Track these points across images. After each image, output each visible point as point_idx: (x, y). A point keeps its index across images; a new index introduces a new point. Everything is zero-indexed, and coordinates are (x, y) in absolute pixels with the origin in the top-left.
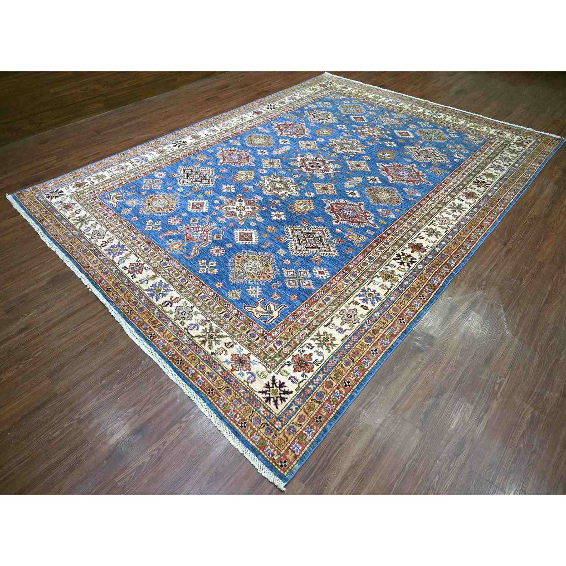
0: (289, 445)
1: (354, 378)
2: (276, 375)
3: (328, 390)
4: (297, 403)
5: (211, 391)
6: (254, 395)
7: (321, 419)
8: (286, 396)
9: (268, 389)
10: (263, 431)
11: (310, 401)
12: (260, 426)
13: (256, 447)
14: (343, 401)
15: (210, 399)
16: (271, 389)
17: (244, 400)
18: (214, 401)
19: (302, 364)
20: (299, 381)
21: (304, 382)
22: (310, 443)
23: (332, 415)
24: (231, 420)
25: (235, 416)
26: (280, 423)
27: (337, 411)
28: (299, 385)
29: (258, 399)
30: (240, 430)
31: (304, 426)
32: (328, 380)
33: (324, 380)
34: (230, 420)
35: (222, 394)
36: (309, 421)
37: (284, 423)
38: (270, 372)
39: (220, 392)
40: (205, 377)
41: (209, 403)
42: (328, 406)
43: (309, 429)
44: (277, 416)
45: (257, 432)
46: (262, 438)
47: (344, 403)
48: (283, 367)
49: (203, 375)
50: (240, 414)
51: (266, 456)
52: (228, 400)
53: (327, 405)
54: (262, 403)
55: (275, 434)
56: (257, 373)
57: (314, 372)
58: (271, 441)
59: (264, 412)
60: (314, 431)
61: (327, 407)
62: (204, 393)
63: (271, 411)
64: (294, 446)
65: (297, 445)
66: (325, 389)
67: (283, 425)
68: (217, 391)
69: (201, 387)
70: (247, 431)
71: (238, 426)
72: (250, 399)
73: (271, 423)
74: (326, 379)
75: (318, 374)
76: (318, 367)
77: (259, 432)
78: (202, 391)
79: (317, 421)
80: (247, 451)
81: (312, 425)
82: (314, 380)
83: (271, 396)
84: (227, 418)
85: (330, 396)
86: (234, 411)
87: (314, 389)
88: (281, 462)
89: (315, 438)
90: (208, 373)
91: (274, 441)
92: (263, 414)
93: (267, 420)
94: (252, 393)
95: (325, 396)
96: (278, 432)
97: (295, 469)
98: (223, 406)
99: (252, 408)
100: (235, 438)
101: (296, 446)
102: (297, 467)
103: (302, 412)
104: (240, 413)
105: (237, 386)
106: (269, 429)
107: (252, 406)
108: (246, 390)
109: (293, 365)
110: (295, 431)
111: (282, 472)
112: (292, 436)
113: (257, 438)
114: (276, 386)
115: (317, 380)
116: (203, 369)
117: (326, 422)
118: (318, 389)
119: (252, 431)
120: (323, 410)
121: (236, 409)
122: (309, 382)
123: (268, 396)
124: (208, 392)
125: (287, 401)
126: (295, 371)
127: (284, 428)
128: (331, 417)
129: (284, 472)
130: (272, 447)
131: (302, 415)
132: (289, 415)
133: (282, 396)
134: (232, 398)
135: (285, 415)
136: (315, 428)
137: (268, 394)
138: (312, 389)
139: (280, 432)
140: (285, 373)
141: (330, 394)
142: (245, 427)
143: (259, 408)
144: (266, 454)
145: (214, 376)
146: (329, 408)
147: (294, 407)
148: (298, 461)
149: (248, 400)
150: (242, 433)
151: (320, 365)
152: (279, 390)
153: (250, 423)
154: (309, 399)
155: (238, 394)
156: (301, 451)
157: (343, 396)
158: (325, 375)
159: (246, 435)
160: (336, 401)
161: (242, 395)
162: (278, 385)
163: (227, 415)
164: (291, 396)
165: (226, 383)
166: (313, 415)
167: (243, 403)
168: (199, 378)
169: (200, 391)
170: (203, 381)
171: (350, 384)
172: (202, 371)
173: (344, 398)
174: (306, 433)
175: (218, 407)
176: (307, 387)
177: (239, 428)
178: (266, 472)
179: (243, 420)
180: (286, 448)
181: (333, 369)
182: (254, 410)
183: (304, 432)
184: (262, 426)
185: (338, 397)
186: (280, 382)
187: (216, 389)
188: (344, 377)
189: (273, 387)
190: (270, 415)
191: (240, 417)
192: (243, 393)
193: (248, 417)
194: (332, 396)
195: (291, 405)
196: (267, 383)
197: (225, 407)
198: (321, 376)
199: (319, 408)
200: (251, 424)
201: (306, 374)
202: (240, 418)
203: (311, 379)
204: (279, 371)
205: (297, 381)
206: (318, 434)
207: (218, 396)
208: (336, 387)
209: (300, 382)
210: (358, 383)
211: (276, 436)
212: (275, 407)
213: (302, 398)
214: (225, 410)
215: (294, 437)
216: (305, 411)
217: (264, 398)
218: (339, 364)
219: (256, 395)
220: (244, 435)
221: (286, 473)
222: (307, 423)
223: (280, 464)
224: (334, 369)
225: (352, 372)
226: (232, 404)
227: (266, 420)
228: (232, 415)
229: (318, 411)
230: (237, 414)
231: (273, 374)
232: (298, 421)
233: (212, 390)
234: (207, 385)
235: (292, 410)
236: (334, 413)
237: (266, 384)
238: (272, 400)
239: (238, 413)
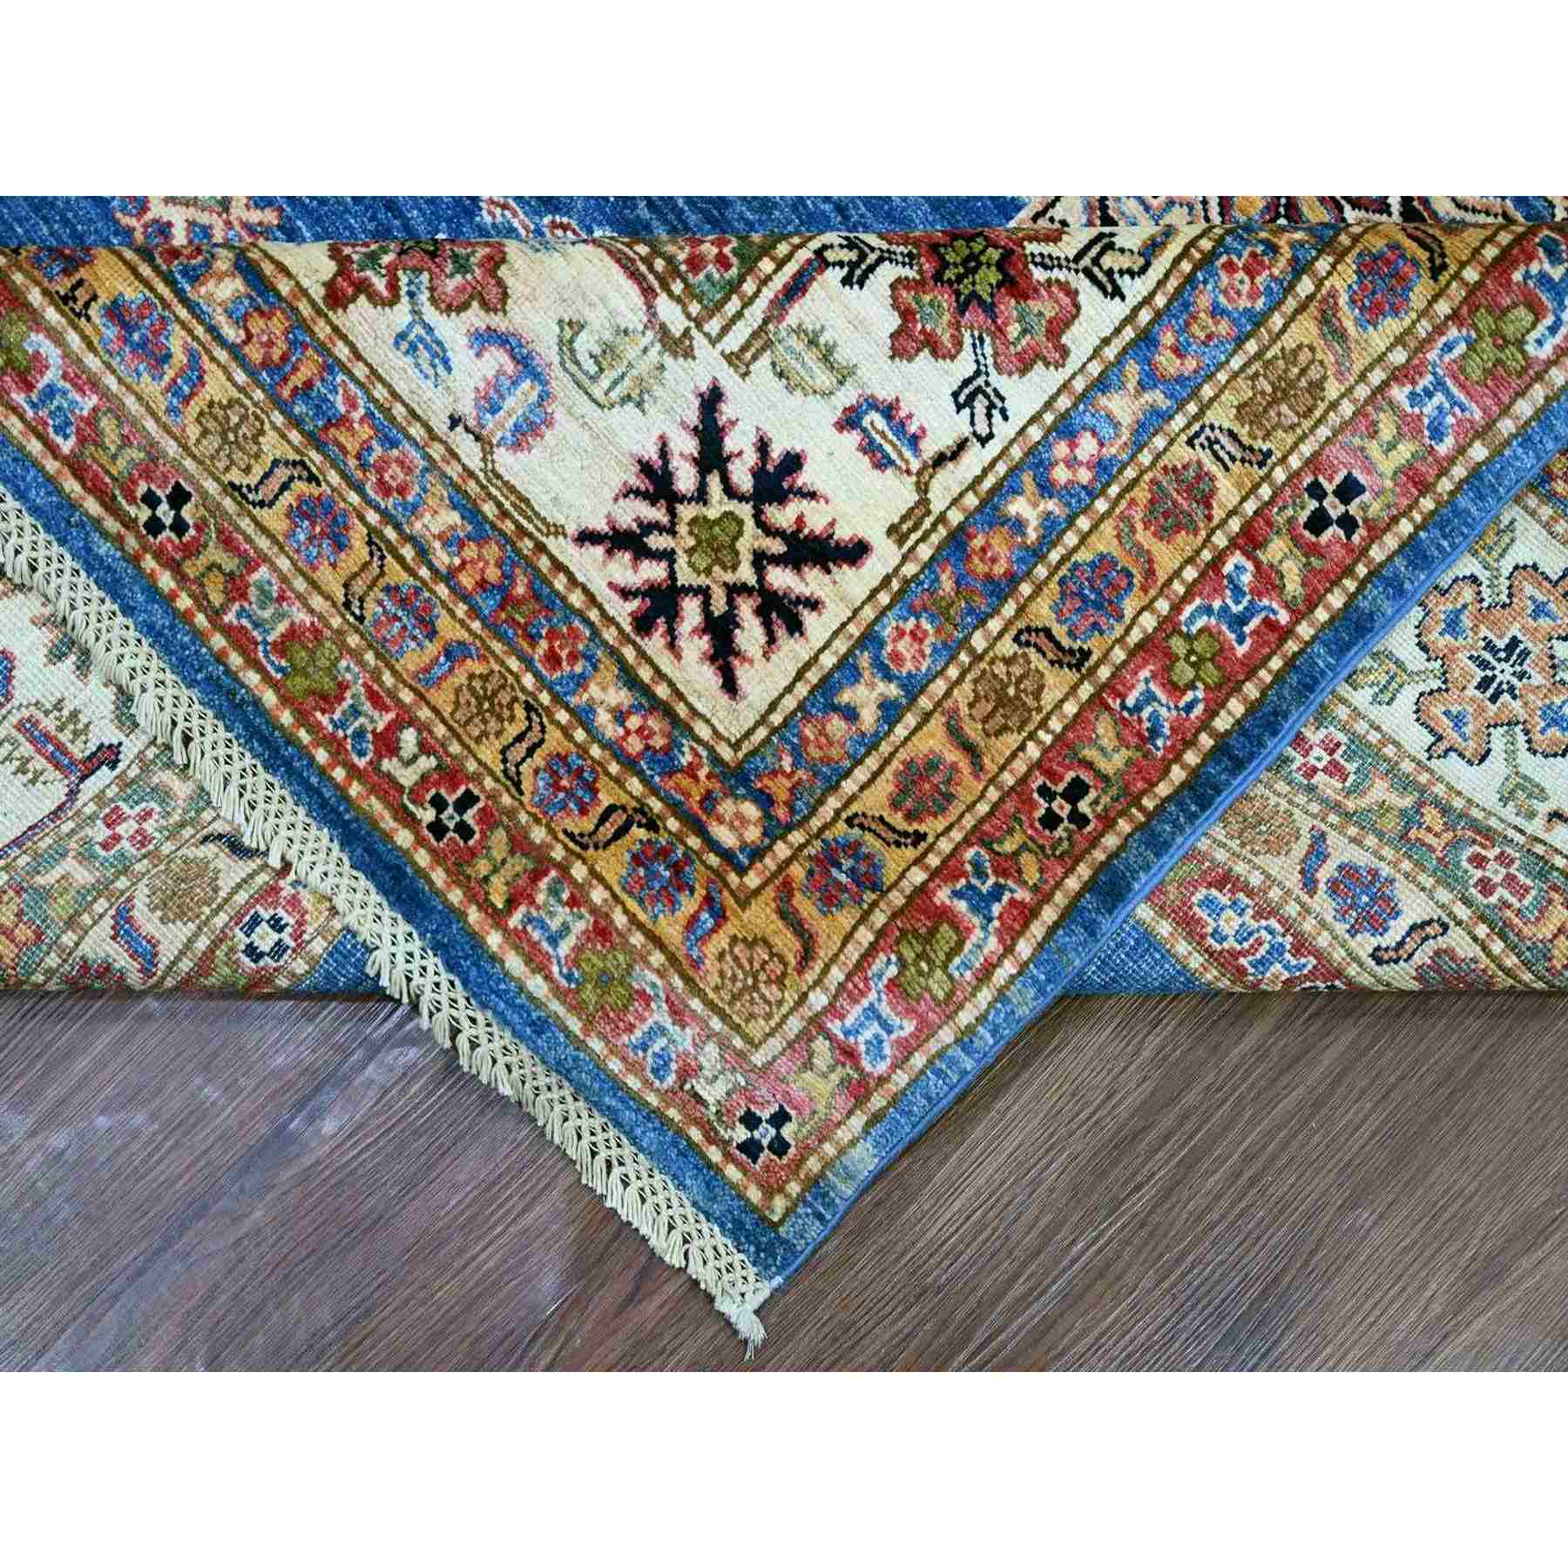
0: (818, 1000)
1: (1405, 451)
2: (729, 380)
3: (1167, 557)
4: (897, 657)
5: (165, 512)
6: (544, 563)
7: (1084, 806)
8: (812, 582)
9: (658, 514)
10: (614, 863)
11: (1007, 647)
12: (588, 824)
13: (556, 1007)
14: (1276, 663)
15: (166, 581)
16: (686, 512)
17: (461, 610)
18: (201, 600)
19: (972, 264)
20: (930, 448)
21: (975, 459)
22: (985, 996)
23: (1177, 774)
24: (353, 772)
25: (387, 744)
26: (751, 810)
27: (1222, 739)
28: (923, 488)
29: (576, 599)
30: (422, 858)
31: (945, 846)
32: (1181, 454)
33: (1145, 458)
34: (339, 774)
35: (263, 543)
36: (983, 808)
37: (781, 812)
38: (678, 346)
39: (245, 524)
40: (92, 362)
41: (161, 620)
42: (1150, 697)
43: (980, 873)
44: (726, 753)
45: (564, 869)
46: (602, 931)
47: (1278, 677)
48: (796, 289)
49: (74, 339)
50: (423, 728)
51: (633, 1082)
52: (317, 602)
53: (1143, 680)
54: (610, 635)
55: (708, 900)
56: (567, 346)
57: (1073, 364)
58: (672, 959)
59: (620, 716)
60: (1022, 895)
61: (1138, 708)
62: (112, 525)
63: (681, 710)
64: (854, 1014)
65: (885, 1009)
66: (1143, 537)
67: (774, 831)
68: (215, 509)
69: (77, 468)
70: (483, 867)
71: (410, 821)
72: (507, 600)
73: (675, 808)
74: (1159, 442)
75: (1101, 384)
76: (1119, 309)
77: (579, 871)
78: (92, 506)
79: (1051, 820)
80: (481, 1030)
81: (1009, 846)
82: (1061, 449)
83: (685, 576)
84: (322, 756)
85: (1177, 608)
86: (374, 698)
87: (1052, 530)
88: (751, 1121)
89: (1024, 948)
90: (116, 312)
91: (696, 964)
92: (611, 731)
93: (646, 781)
94: (527, 545)
95: (1129, 606)
96: (733, 878)
97: (849, 1177)
98: (281, 648)
99: (528, 680)
100: (387, 913)
101: (872, 1013)
102: (865, 1159)
103: (933, 740)
104: (424, 713)
105: (394, 474)
106: (665, 852)
107: (528, 663)
108: (471, 512)
109: (887, 273)
110: (869, 880)
111: (754, 1194)
112: (845, 918)
113: (565, 929)
114: (730, 491)
115: (1087, 447)
116: (71, 265)
117: (1124, 826)
118: (1084, 538)
119: (519, 864)
120: (1104, 729)
121: (388, 679)
122: (1014, 470)
123: (654, 571)
124: (144, 514)
125: (817, 626)
126: (904, 344)
127: (782, 850)
128: (1163, 789)
129: (769, 1192)
130: (679, 1014)
131: (932, 764)
132: (826, 760)
133: (780, 578)
134: (359, 587)
135: (798, 753)
136: (1032, 875)
137: (658, 555)
138: (1032, 535)
139: (752, 880)
140: (811, 357)
141: (1178, 588)
142: (464, 830)
143: (581, 682)
144: (634, 1067)
145: (176, 343)
146: (1154, 717)
147: (866, 696)
148: (876, 1118)
149: (488, 604)
150: (439, 877)
151: (1135, 289)
152: (749, 524)
153: (506, 800)
154: (994, 625)
155: (408, 552)
156: (907, 1049)
157: (1283, 617)
158: (1164, 403)
159: (472, 897)
160: (1221, 654)
161: (442, 558)
162: (742, 477)
163: (315, 728)
164: (855, 582)
165: (295, 436)
166: (1020, 766)
167: (448, 629)
168: (38, 363)
169: (74, 506)
170: (89, 402)
171: (1353, 508)
172: (62, 286)
173: (1287, 633)
174: (962, 906)
175: (235, 660)
176: (990, 510)
177: (420, 841)
178: (635, 1185)
179: (450, 774)
180: (794, 1025)
181: (1240, 342)
182: (545, 698)
183: (942, 896)
184: (608, 830)
185: (1241, 620)
186: (763, 446)
187: (211, 487)
188: (1323, 432)
189: (701, 496)
190: (672, 746)
191: (424, 748)
192: (446, 540)
193: (489, 753)
194: (1188, 610)
195: (847, 668)
196: (651, 453)
197: (302, 656)
198: (1123, 406)
199: (1070, 708)
200: (511, 813)
201: (998, 381)
202: (427, 763)
203: (1035, 433)
204: (761, 340)
205: (914, 441)
206: (1049, 914)
207: (230, 563)
208: (1235, 525)
209: (940, 460)
210: (1427, 504)
211: (720, 917)
212: (708, 678)
213: (941, 613)
214: (298, 684)
215: (865, 936)
216: (954, 732)
217: (626, 594)
218: (1305, 286)
219: (558, 566)
220: (456, 896)
221: (779, 1204)
222: (969, 822)
223: (741, 1134)
224: (1251, 347)
225: (1399, 394)
226: (353, 640)
227: (635, 785)
228: (359, 734)
229: (1058, 738)
230: (395, 727)
231: (707, 365)
232: (895, 805)
233: (179, 498)
234: (126, 441)
235: (850, 714)
236: (1191, 758)
237: (645, 468)
238: (691, 611)
239: (405, 719)
